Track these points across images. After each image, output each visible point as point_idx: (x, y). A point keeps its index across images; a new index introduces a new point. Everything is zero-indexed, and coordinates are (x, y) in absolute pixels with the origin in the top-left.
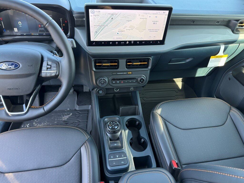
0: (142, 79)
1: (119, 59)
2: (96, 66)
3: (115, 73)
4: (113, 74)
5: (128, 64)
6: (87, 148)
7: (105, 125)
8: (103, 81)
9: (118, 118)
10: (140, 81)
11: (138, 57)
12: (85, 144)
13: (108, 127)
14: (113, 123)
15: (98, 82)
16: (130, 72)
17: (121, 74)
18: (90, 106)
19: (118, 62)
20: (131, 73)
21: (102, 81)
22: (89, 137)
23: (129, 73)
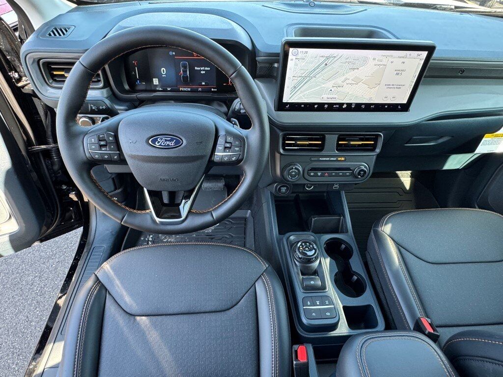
0: (362, 170)
1: (326, 134)
2: (284, 145)
3: (316, 159)
4: (313, 159)
5: (340, 142)
6: (266, 284)
7: (291, 247)
8: (295, 172)
9: (312, 238)
10: (359, 174)
11: (359, 132)
12: (263, 277)
13: (297, 252)
14: (306, 244)
15: (285, 173)
16: (341, 158)
17: (326, 160)
18: (249, 211)
19: (323, 139)
20: (343, 159)
21: (293, 172)
22: (267, 266)
23: (339, 159)
